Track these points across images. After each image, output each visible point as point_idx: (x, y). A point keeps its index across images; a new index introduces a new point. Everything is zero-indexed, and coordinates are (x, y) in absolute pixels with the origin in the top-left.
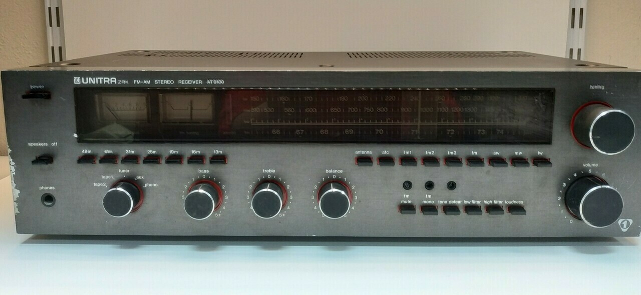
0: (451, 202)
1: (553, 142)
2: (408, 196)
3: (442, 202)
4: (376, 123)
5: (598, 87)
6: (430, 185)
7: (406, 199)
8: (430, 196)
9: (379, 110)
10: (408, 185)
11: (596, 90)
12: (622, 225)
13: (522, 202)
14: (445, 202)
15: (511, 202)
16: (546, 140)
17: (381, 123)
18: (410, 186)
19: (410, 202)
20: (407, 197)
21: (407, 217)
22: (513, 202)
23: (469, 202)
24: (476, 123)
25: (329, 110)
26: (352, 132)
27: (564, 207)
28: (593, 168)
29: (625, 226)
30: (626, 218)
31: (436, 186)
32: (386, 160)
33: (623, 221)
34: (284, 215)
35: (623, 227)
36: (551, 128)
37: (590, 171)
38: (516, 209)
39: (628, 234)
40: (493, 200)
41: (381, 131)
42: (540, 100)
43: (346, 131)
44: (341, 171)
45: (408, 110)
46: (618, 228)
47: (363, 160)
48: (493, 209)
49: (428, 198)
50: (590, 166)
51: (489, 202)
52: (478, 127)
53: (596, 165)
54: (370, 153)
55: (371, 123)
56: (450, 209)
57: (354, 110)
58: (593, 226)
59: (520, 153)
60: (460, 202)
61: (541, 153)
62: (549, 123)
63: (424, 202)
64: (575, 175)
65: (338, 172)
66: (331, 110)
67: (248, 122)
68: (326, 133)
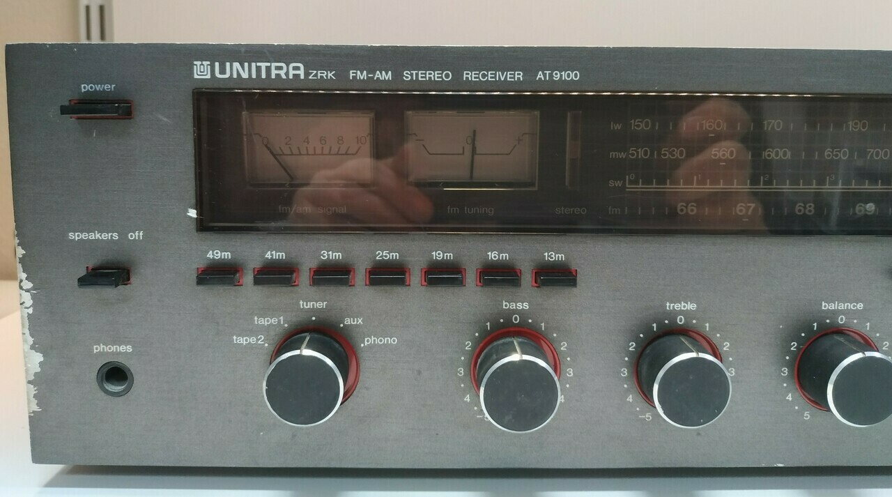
25: (821, 155)
26: (873, 210)
43: (857, 209)
44: (861, 307)
65: (851, 306)
66: (826, 154)
67: (619, 184)
68: (810, 211)
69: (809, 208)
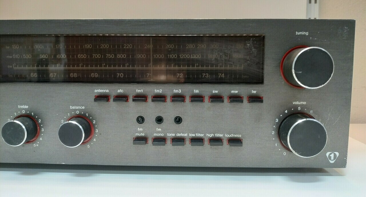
0: (179, 135)
1: (265, 82)
2: (141, 129)
3: (171, 135)
4: (117, 68)
5: (303, 33)
6: (159, 120)
7: (140, 132)
8: (160, 130)
9: (119, 56)
10: (141, 120)
11: (301, 35)
12: (330, 157)
13: (240, 136)
14: (173, 135)
15: (230, 136)
16: (259, 80)
17: (122, 68)
18: (143, 121)
19: (143, 135)
20: (140, 131)
21: (141, 147)
22: (232, 136)
23: (194, 135)
24: (200, 68)
25: (77, 56)
26: (97, 75)
27: (278, 139)
28: (301, 106)
29: (332, 158)
30: (333, 150)
31: (165, 120)
32: (122, 98)
33: (330, 154)
34: (37, 145)
35: (330, 159)
36: (263, 69)
37: (299, 108)
38: (235, 141)
39: (336, 165)
40: (214, 134)
41: (122, 75)
42: (252, 45)
43: (92, 75)
44: (83, 108)
45: (144, 56)
46: (327, 160)
47: (103, 98)
48: (216, 141)
49: (158, 131)
50: (299, 103)
51: (211, 136)
52: (203, 71)
53: (305, 103)
54: (107, 91)
55: (112, 68)
56: (178, 141)
57: (98, 56)
58: (300, 156)
59: (236, 92)
60: (186, 135)
61: (255, 92)
62: (261, 64)
63: (155, 135)
64: (286, 112)
65: (80, 108)
66: (78, 56)
67: (11, 67)
68: (75, 76)
69: (75, 75)
